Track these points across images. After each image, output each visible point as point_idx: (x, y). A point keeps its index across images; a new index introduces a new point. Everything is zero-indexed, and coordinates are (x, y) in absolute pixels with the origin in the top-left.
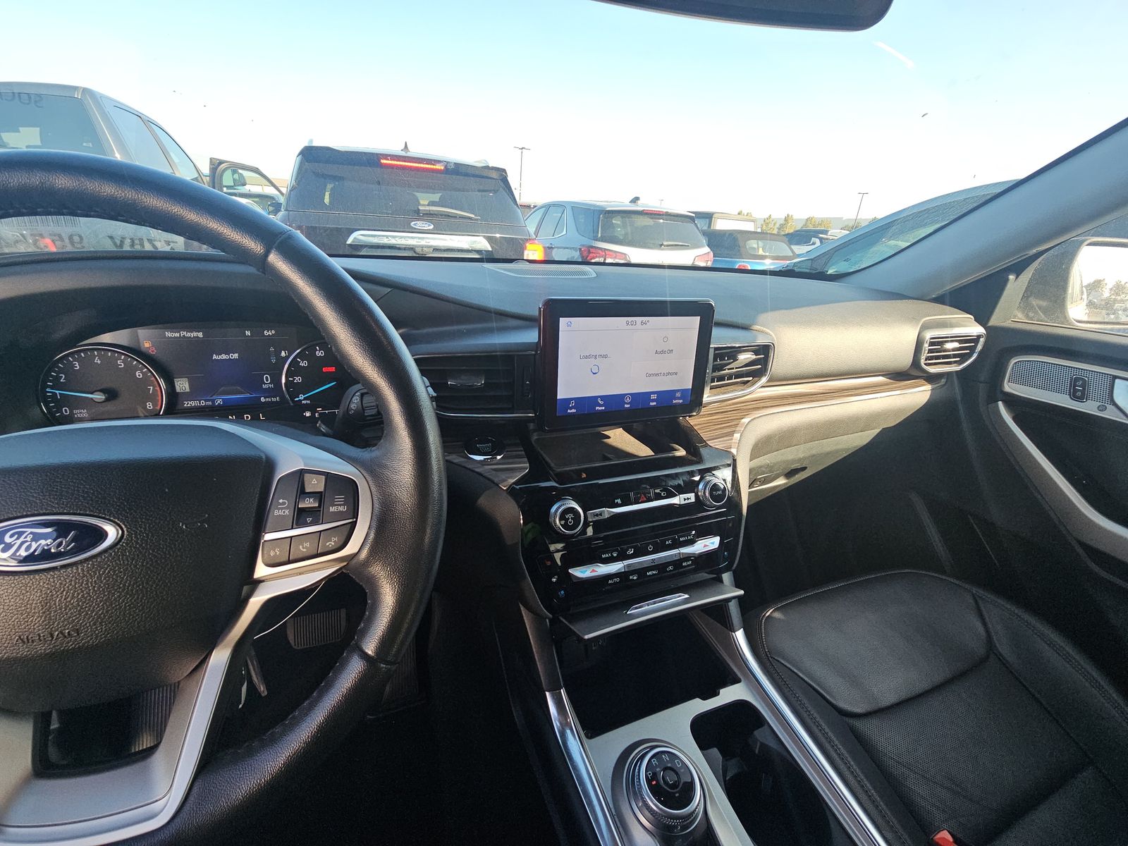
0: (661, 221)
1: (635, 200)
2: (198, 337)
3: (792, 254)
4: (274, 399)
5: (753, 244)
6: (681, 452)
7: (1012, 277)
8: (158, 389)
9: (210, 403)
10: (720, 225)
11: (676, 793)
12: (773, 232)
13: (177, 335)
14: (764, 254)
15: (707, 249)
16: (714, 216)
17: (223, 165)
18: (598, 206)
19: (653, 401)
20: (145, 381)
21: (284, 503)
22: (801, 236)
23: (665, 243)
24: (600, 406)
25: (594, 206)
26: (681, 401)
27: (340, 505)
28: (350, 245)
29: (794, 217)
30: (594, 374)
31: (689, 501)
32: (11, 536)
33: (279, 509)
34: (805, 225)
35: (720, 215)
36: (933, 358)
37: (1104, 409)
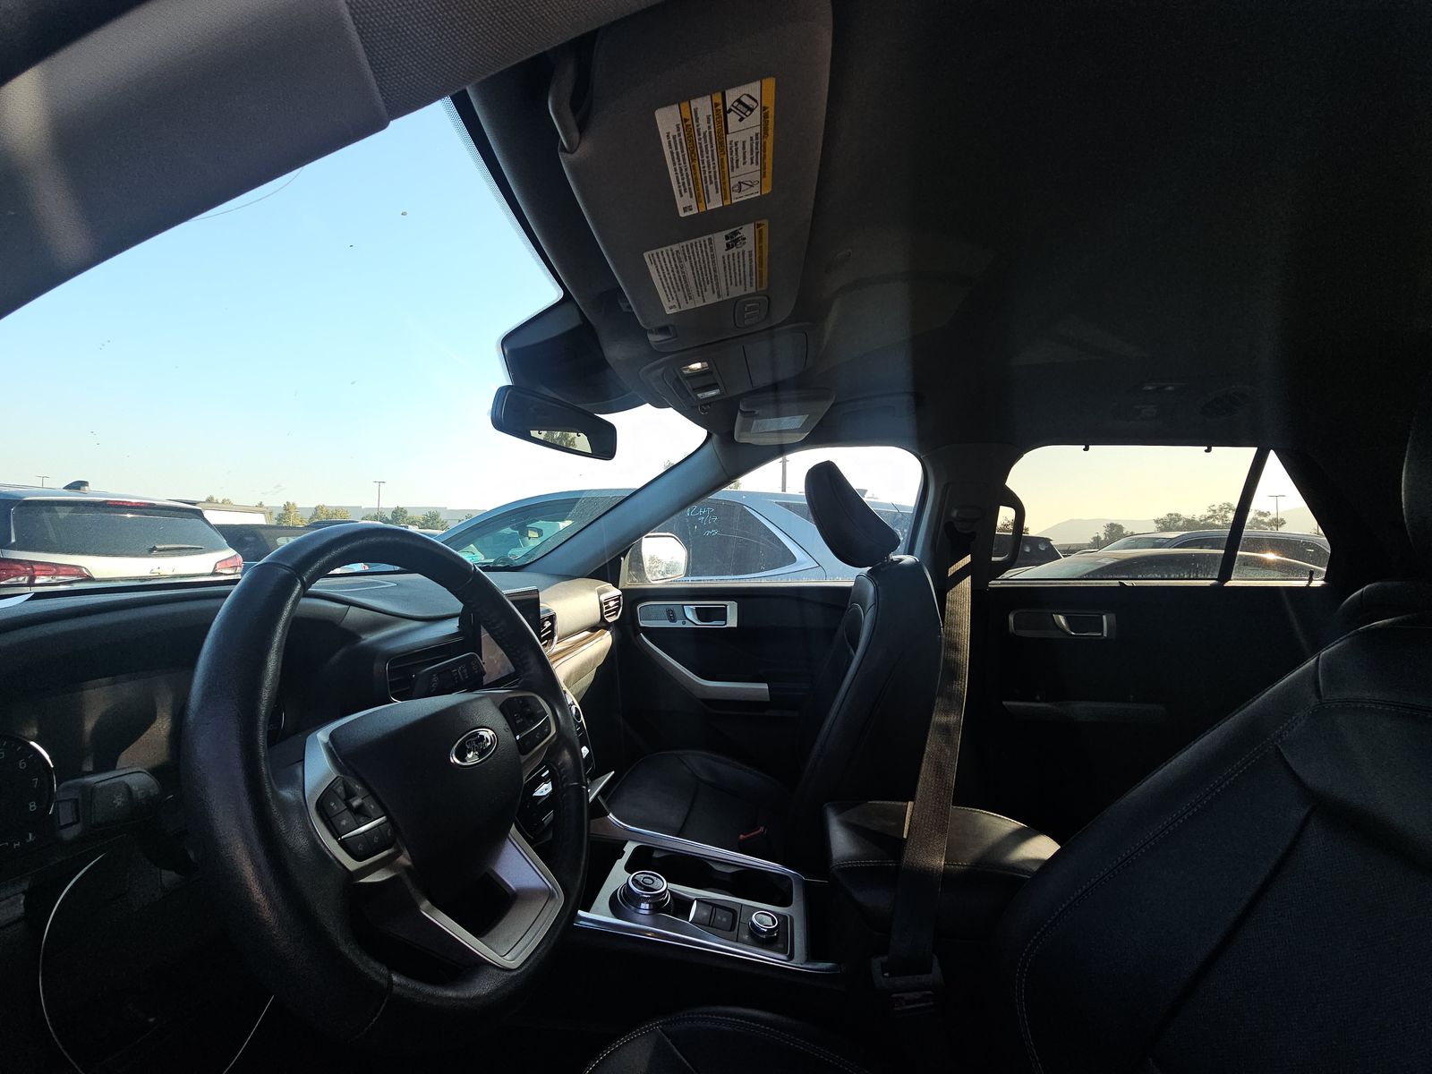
1: (77, 487)
7: (622, 559)
10: (217, 518)
15: (231, 551)
23: (159, 547)
29: (296, 506)
35: (202, 504)
36: (607, 613)
37: (684, 623)
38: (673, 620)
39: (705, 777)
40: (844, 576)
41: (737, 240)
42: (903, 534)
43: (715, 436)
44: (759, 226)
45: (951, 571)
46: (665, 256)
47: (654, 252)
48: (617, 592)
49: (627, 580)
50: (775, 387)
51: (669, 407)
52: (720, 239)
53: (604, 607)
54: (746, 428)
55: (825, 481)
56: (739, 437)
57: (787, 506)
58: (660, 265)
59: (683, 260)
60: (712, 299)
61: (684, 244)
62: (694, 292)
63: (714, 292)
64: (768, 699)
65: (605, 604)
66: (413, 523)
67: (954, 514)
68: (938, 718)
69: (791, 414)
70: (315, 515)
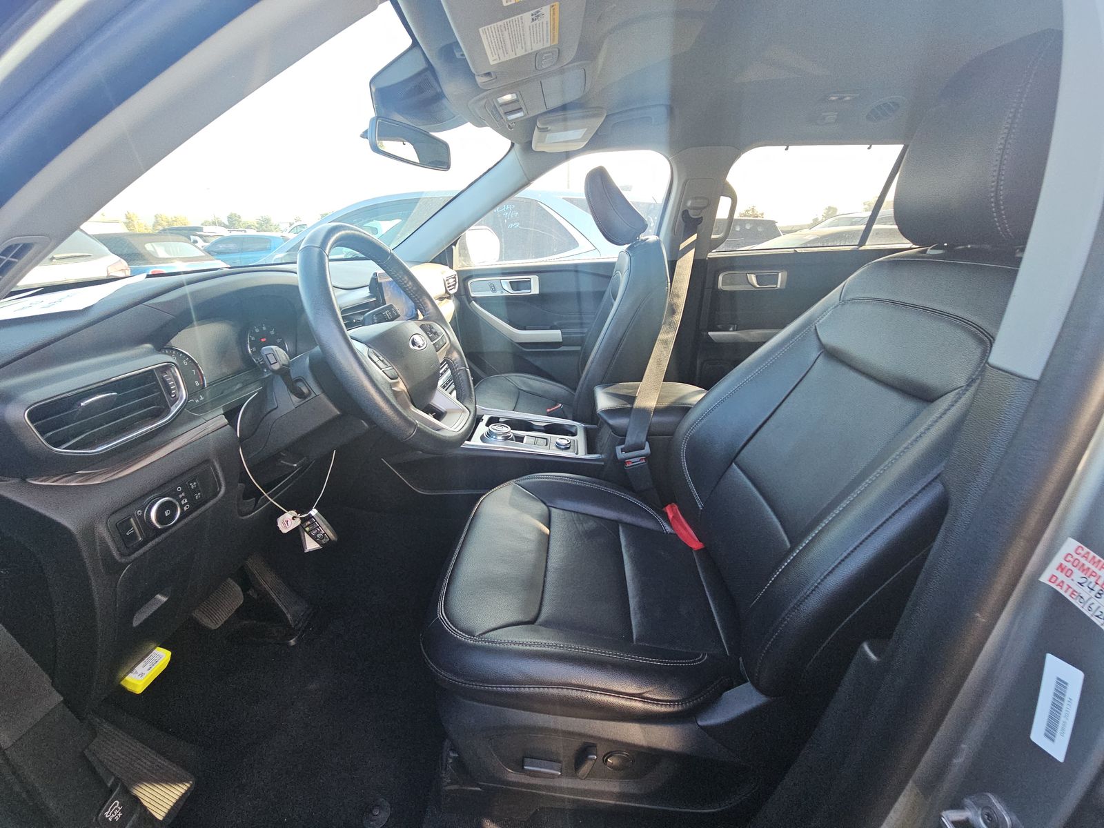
7: (454, 248)
36: (449, 287)
37: (502, 293)
38: (494, 291)
39: (524, 388)
40: (611, 253)
41: (538, 16)
42: (652, 223)
43: (517, 145)
44: (553, 6)
45: (682, 246)
46: (493, 29)
47: (486, 27)
48: (453, 272)
49: (458, 263)
50: (564, 108)
51: (487, 126)
52: (527, 16)
53: (447, 282)
54: (541, 140)
55: (599, 183)
56: (536, 147)
57: (571, 201)
58: (487, 35)
59: (504, 30)
60: (520, 53)
61: (505, 21)
62: (510, 49)
63: (522, 48)
64: (561, 340)
65: (447, 280)
66: (249, 227)
67: (689, 204)
68: (661, 336)
69: (573, 128)
70: (157, 223)
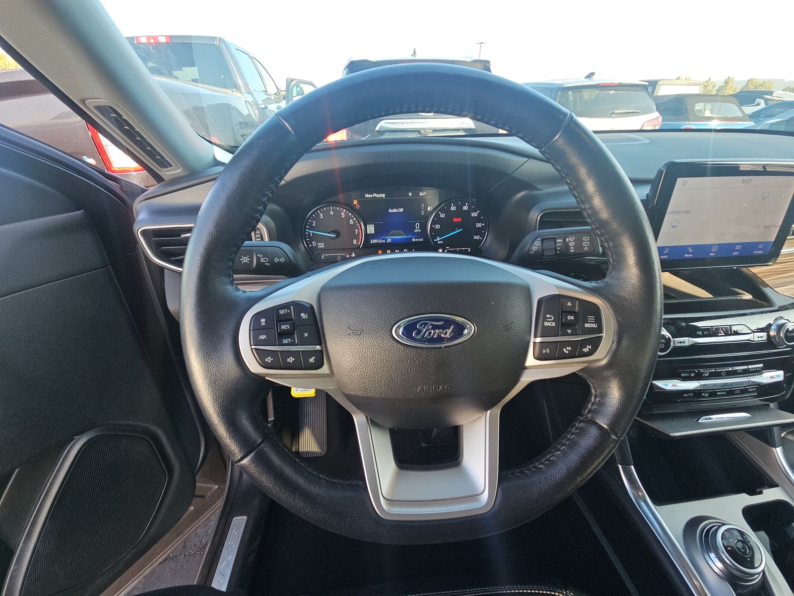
0: (612, 92)
1: (590, 76)
2: (382, 197)
3: (741, 115)
4: (420, 240)
5: (699, 107)
6: (748, 296)
8: (360, 231)
9: (384, 241)
10: (663, 91)
11: (748, 558)
12: (712, 94)
13: (371, 196)
14: (711, 115)
15: (657, 114)
16: (659, 83)
17: (293, 82)
18: (556, 84)
19: (737, 251)
20: (354, 226)
21: (551, 318)
22: (745, 97)
23: (616, 112)
24: (689, 253)
25: (552, 84)
26: (761, 252)
27: (593, 323)
28: (377, 131)
29: (735, 79)
30: (673, 227)
31: (762, 339)
32: (421, 325)
33: (547, 321)
34: (746, 86)
35: (667, 81)
